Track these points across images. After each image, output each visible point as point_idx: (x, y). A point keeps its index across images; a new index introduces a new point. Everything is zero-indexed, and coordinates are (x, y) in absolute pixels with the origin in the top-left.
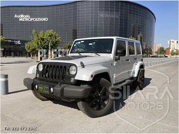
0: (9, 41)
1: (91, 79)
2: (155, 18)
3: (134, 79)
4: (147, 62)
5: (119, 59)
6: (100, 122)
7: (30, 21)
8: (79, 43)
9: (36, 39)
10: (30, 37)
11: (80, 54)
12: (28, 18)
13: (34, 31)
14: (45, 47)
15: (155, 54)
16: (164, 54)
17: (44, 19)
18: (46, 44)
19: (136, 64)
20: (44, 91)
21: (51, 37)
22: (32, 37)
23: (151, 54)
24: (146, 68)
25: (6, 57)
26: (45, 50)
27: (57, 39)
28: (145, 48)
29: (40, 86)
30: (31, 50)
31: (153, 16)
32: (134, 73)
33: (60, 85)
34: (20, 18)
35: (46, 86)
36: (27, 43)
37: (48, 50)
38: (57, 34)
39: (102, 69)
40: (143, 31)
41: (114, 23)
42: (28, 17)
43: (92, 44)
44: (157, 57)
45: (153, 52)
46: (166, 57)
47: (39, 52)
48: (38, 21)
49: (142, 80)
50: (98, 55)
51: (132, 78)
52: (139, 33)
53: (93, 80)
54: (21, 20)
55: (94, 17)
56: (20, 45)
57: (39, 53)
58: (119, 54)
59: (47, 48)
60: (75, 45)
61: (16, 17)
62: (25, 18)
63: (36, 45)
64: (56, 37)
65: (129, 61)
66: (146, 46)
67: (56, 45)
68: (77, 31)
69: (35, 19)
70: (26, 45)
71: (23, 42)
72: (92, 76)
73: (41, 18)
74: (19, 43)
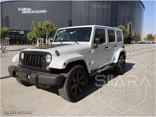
0: (14, 31)
1: (64, 67)
2: (144, 7)
3: (114, 65)
4: (134, 48)
5: (97, 47)
6: (72, 107)
7: (31, 13)
8: (62, 32)
9: (35, 29)
10: (30, 27)
11: (61, 43)
12: (30, 11)
13: (33, 22)
14: (43, 36)
15: (143, 41)
16: (152, 40)
17: (44, 11)
18: (44, 33)
19: (117, 51)
20: (23, 78)
21: (48, 27)
22: (32, 28)
23: (140, 40)
24: (127, 54)
25: (12, 45)
26: (43, 39)
27: (53, 29)
28: (134, 35)
29: (20, 74)
30: (32, 39)
31: (142, 5)
32: (114, 59)
33: (35, 73)
34: (23, 11)
35: (24, 74)
36: (29, 33)
37: (45, 39)
38: (53, 25)
39: (77, 57)
40: (133, 20)
41: (106, 13)
42: (29, 9)
43: (72, 33)
44: (145, 43)
45: (142, 38)
46: (154, 43)
47: (38, 40)
48: (38, 13)
49: (123, 66)
50: (77, 43)
51: (113, 64)
52: (129, 21)
53: (66, 68)
54: (24, 13)
55: (87, 8)
56: (23, 35)
57: (38, 42)
58: (97, 41)
59: (45, 37)
60: (58, 34)
61: (20, 10)
62: (27, 11)
63: (35, 34)
64: (52, 27)
65: (109, 48)
66: (135, 34)
67: (53, 34)
68: (72, 21)
69: (35, 12)
70: (28, 35)
71: (26, 32)
72: (65, 64)
73: (41, 11)
74: (22, 33)
